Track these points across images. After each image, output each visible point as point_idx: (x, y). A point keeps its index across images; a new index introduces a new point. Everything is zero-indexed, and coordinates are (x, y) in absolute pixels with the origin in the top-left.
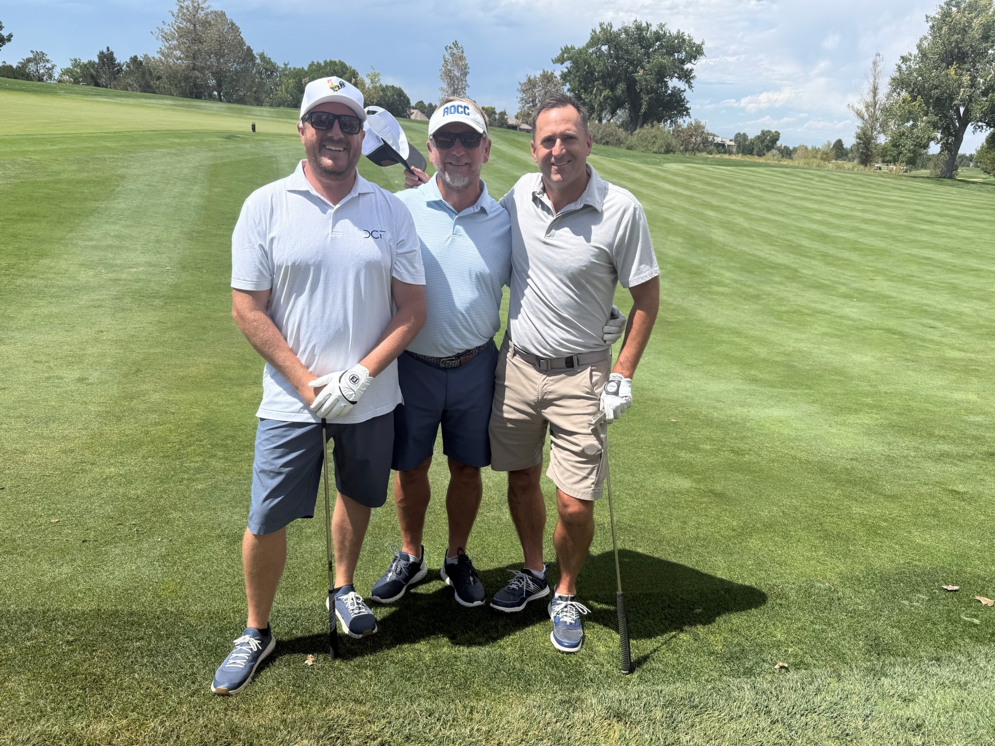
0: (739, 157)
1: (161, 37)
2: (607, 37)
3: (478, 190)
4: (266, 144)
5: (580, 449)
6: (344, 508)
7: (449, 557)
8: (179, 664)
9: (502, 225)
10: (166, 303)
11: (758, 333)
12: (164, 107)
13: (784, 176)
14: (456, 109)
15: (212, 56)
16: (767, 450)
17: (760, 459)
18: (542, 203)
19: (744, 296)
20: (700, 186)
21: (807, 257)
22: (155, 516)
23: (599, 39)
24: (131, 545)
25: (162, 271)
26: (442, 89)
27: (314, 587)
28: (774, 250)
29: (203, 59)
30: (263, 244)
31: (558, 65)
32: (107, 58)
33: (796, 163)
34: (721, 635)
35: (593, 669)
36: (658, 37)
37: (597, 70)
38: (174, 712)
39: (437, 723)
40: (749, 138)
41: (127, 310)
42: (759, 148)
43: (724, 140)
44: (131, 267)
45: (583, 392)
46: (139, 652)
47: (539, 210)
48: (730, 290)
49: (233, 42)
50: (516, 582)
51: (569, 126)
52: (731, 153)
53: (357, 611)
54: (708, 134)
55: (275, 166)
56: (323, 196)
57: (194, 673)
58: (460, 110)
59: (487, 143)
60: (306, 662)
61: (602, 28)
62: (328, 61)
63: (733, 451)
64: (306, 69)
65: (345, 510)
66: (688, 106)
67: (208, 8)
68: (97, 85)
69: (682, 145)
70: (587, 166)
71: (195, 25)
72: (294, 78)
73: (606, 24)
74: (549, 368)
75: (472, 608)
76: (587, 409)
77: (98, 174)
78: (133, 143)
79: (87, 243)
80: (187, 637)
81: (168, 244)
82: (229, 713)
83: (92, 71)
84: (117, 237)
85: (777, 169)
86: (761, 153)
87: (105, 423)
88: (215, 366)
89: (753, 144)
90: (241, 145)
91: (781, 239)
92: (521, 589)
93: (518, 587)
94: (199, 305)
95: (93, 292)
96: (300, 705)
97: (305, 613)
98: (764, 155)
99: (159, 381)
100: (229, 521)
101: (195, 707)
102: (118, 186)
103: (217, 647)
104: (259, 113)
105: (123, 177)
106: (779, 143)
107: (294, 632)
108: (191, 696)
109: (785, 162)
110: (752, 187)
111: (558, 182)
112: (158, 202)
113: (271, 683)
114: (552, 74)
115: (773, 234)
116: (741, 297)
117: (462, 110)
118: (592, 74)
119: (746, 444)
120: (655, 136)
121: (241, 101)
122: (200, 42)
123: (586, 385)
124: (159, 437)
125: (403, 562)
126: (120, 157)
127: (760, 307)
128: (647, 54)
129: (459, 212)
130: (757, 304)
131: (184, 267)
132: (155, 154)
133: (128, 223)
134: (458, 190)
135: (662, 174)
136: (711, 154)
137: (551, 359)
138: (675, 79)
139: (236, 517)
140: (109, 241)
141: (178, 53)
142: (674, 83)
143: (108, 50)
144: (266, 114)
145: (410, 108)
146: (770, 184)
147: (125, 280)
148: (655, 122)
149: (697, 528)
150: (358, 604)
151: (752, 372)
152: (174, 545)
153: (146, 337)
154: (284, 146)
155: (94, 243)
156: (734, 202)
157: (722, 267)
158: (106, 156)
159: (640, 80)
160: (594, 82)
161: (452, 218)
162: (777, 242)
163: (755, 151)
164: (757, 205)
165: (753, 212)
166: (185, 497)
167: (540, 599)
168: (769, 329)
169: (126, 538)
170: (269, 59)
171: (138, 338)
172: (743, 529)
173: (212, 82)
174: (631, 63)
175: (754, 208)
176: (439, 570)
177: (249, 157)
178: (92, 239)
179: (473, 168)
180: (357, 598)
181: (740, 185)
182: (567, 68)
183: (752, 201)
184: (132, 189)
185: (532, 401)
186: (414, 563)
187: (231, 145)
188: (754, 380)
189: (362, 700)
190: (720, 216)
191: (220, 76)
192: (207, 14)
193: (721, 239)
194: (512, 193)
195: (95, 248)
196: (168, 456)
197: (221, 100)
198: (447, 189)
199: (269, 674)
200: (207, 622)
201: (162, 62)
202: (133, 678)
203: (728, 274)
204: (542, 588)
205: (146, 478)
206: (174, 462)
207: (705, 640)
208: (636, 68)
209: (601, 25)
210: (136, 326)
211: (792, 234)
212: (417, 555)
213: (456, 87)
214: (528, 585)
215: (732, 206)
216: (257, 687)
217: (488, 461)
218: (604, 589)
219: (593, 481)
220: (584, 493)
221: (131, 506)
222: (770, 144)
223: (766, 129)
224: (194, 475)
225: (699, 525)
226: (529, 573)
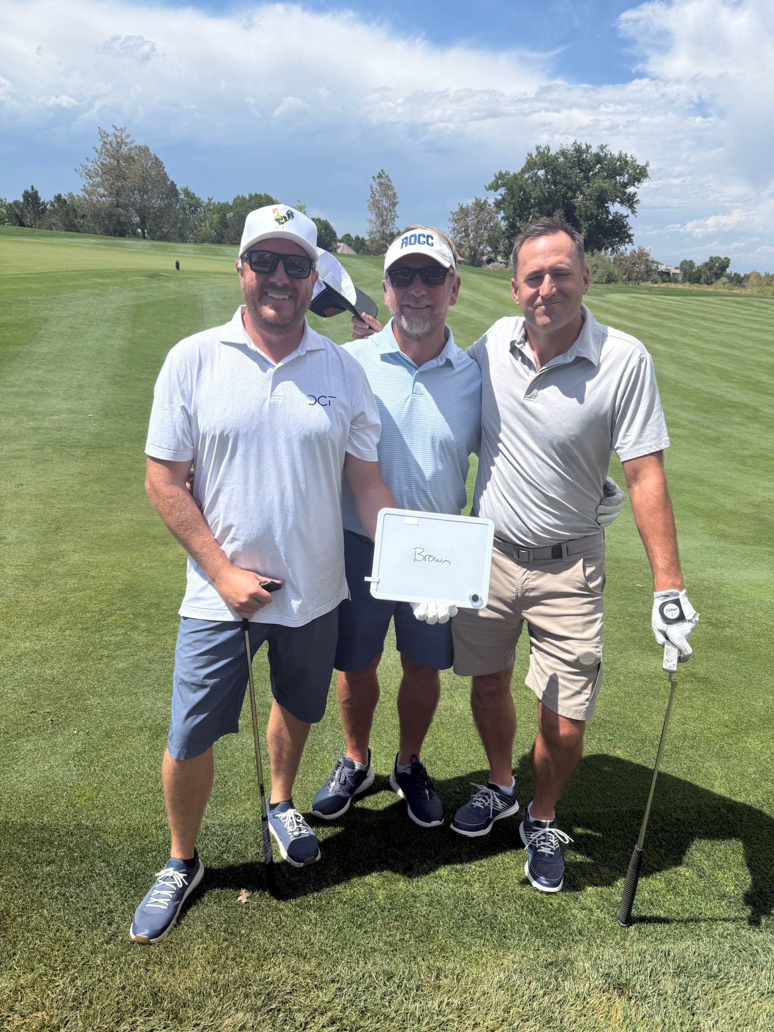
0: (687, 286)
1: (84, 174)
2: (544, 160)
3: (443, 338)
4: (191, 282)
5: (574, 657)
6: (280, 715)
7: (401, 764)
8: (94, 897)
9: (471, 381)
10: (88, 453)
11: (721, 481)
12: (87, 246)
13: (736, 305)
14: (417, 239)
15: (136, 192)
16: (750, 623)
17: (742, 633)
18: (522, 354)
19: (702, 438)
20: (646, 317)
21: (768, 394)
22: (72, 703)
23: (535, 164)
24: (44, 739)
25: (84, 419)
26: (370, 221)
27: (247, 797)
28: (731, 387)
29: (127, 196)
30: (186, 405)
31: (492, 192)
32: (32, 198)
33: (749, 291)
34: (730, 870)
35: (580, 916)
36: (598, 159)
37: (533, 196)
38: (86, 965)
39: (398, 992)
40: (696, 265)
41: (48, 461)
42: (707, 276)
43: (669, 268)
44: (52, 415)
45: (575, 588)
46: (49, 879)
47: (518, 363)
48: (686, 431)
49: (156, 177)
50: (481, 799)
51: (561, 257)
52: (676, 281)
53: (296, 833)
54: (653, 262)
55: (199, 305)
56: (263, 350)
57: (110, 911)
58: (422, 239)
59: (455, 281)
60: (239, 899)
61: (539, 152)
62: (253, 194)
63: (711, 623)
64: (231, 203)
65: (282, 718)
66: (630, 232)
67: (132, 142)
68: (22, 225)
69: (625, 274)
70: (582, 309)
71: (118, 161)
72: (218, 213)
73: (543, 147)
74: (531, 559)
75: (429, 828)
76: (580, 609)
77: (21, 317)
78: (56, 285)
79: (9, 389)
80: (104, 861)
81: (91, 389)
82: (150, 967)
83: (17, 211)
84: (39, 382)
85: (728, 298)
86: (710, 281)
87: (22, 590)
88: (139, 523)
89: (701, 271)
90: (165, 284)
91: (737, 374)
92: (487, 808)
93: (484, 805)
94: (122, 454)
95: (14, 441)
96: (234, 959)
97: (237, 831)
98: (712, 283)
99: (79, 540)
100: (151, 709)
101: (111, 958)
102: (41, 329)
103: (137, 875)
104: (183, 250)
105: (45, 320)
106: (728, 270)
107: (225, 856)
108: (107, 943)
109: (737, 291)
110: (703, 319)
111: (545, 326)
112: (81, 345)
113: (200, 928)
114: (485, 201)
115: (729, 369)
116: (699, 440)
117: (425, 239)
118: (528, 201)
119: (725, 614)
120: (596, 265)
121: (164, 238)
122: (124, 178)
123: (579, 579)
124: (78, 605)
125: (347, 770)
126: (43, 298)
127: (720, 451)
128: (587, 179)
129: (419, 366)
130: (718, 447)
131: (106, 414)
132: (78, 295)
133: (51, 368)
134: (419, 338)
135: (605, 305)
136: (656, 283)
137: (534, 549)
138: (616, 204)
139: (159, 704)
140: (31, 387)
141: (101, 190)
142: (616, 208)
143: (33, 189)
144: (190, 251)
145: (336, 241)
146: (722, 315)
147: (46, 428)
148: (595, 251)
149: (684, 724)
150: (298, 823)
151: (720, 526)
152: (92, 738)
153: (66, 490)
154: (208, 284)
155: (15, 389)
156: (684, 334)
157: (676, 407)
158: (29, 298)
159: (579, 206)
160: (530, 209)
161: (411, 373)
162: (734, 378)
163: (702, 279)
164: (709, 338)
165: (705, 346)
166: (104, 679)
167: (508, 818)
168: (734, 476)
169: (39, 731)
170: (194, 194)
171: (59, 491)
172: (737, 724)
173: (136, 220)
174: (570, 188)
175: (706, 341)
176: (388, 777)
177: (173, 296)
178: (13, 386)
179: (436, 312)
180: (297, 816)
181: (690, 316)
182: (501, 195)
183: (703, 333)
184: (54, 332)
185: (509, 598)
186: (360, 771)
187: (154, 284)
188: (723, 536)
189: (306, 954)
190: (670, 350)
191: (142, 213)
192: (130, 150)
193: (673, 376)
194: (485, 339)
195: (16, 394)
196: (87, 628)
197: (144, 238)
198: (405, 338)
199: (197, 914)
200: (127, 841)
201: (85, 200)
202: (41, 916)
203: (683, 414)
204: (511, 804)
205: (63, 654)
206: (93, 636)
207: (712, 878)
208: (575, 194)
209: (538, 148)
210: (57, 478)
211: (750, 369)
212: (363, 762)
213: (384, 218)
214: (495, 804)
215: (683, 340)
216: (184, 931)
217: (449, 662)
218: (583, 805)
219: (587, 696)
220: (576, 711)
221: (46, 690)
222: (719, 272)
223: (714, 256)
224: (115, 651)
225: (684, 721)
226: (496, 788)
